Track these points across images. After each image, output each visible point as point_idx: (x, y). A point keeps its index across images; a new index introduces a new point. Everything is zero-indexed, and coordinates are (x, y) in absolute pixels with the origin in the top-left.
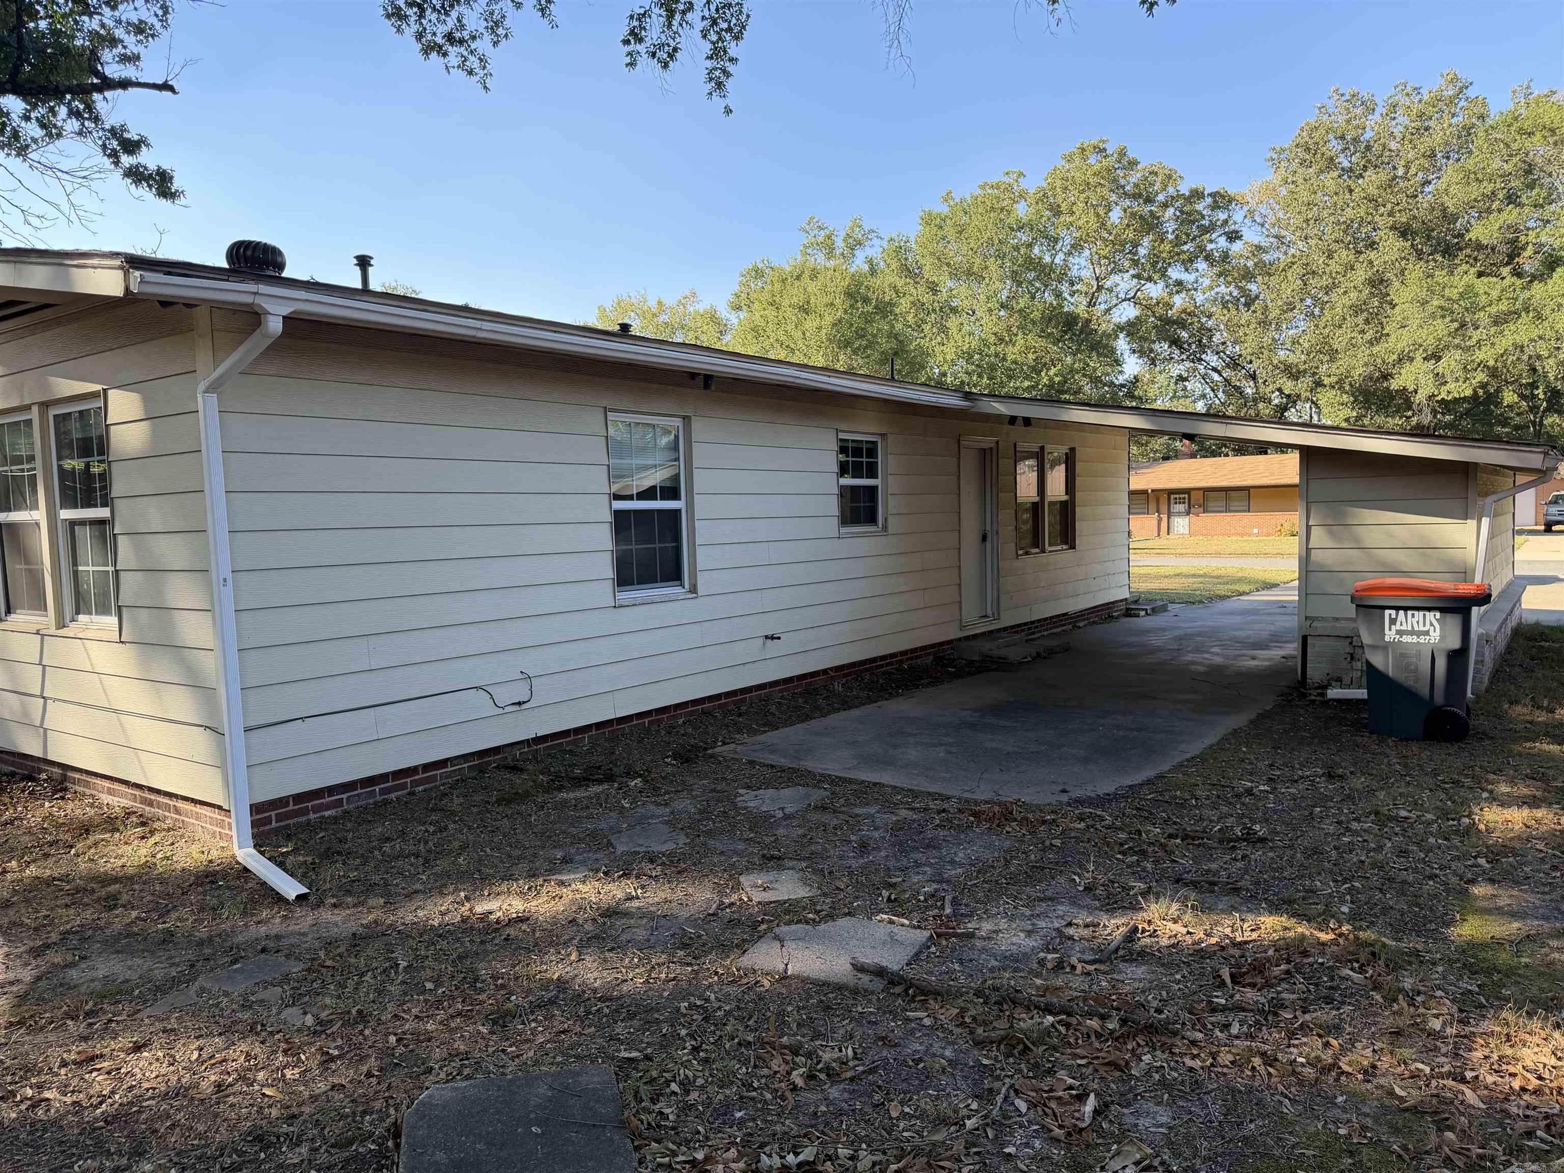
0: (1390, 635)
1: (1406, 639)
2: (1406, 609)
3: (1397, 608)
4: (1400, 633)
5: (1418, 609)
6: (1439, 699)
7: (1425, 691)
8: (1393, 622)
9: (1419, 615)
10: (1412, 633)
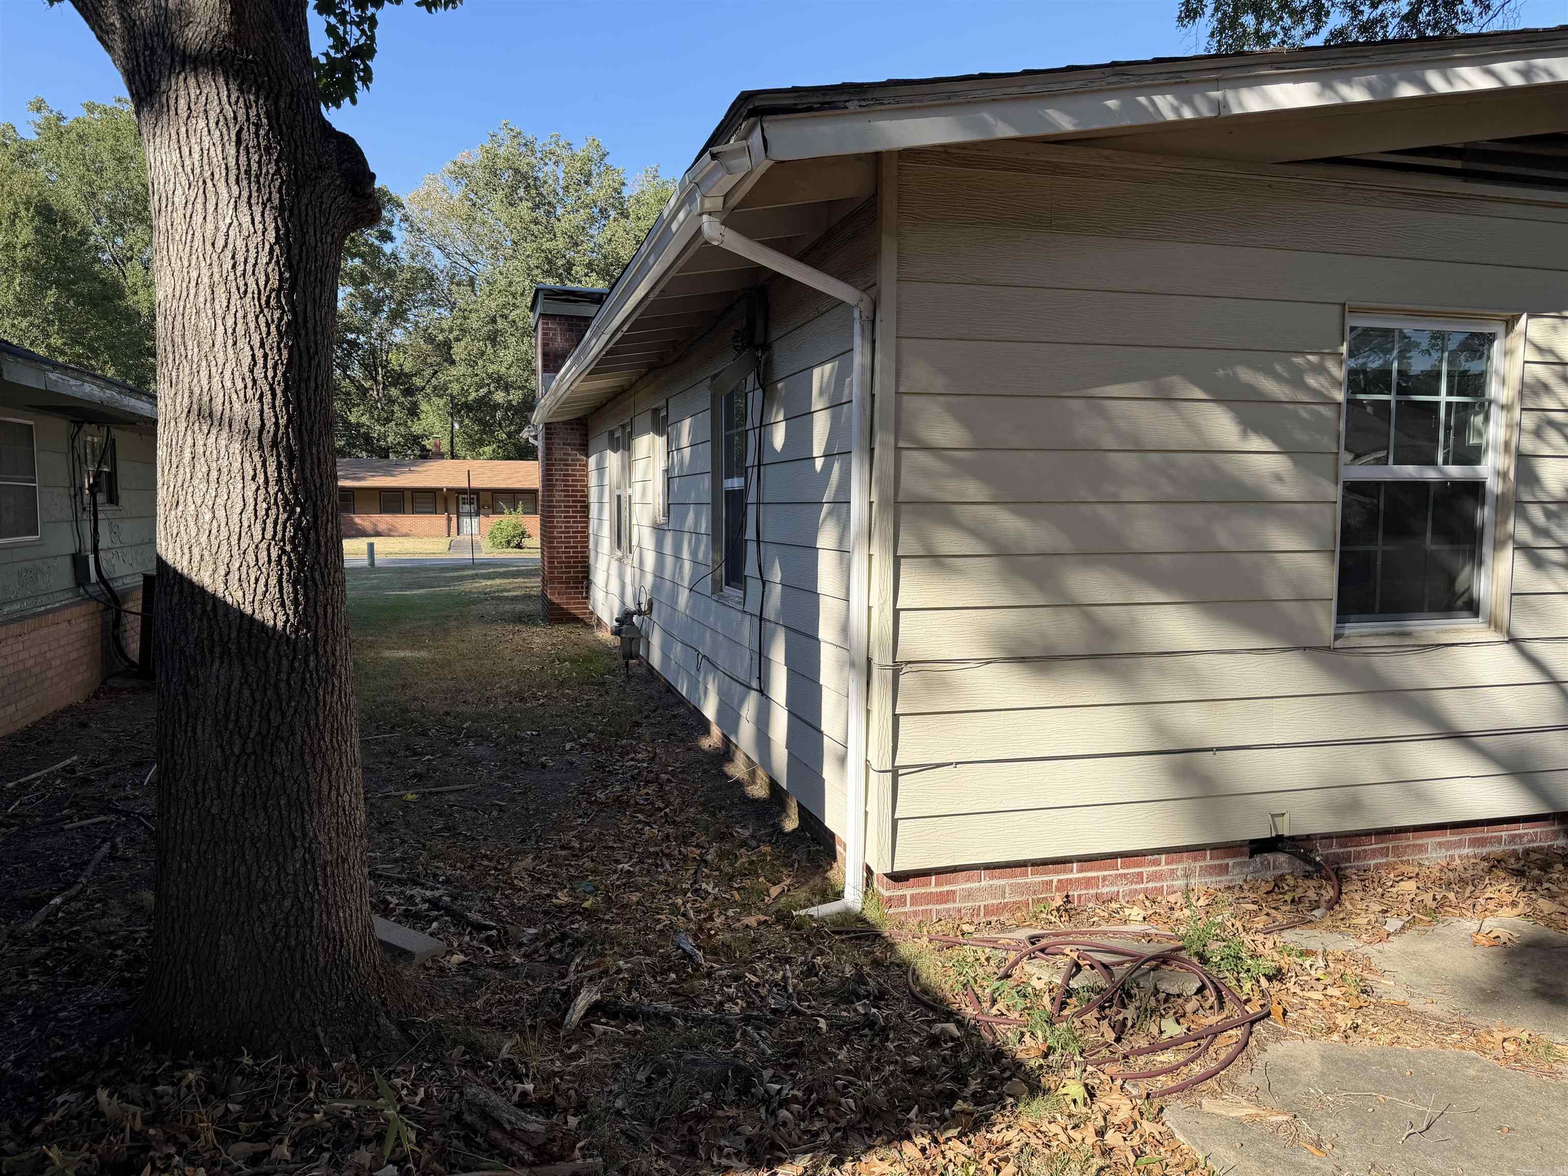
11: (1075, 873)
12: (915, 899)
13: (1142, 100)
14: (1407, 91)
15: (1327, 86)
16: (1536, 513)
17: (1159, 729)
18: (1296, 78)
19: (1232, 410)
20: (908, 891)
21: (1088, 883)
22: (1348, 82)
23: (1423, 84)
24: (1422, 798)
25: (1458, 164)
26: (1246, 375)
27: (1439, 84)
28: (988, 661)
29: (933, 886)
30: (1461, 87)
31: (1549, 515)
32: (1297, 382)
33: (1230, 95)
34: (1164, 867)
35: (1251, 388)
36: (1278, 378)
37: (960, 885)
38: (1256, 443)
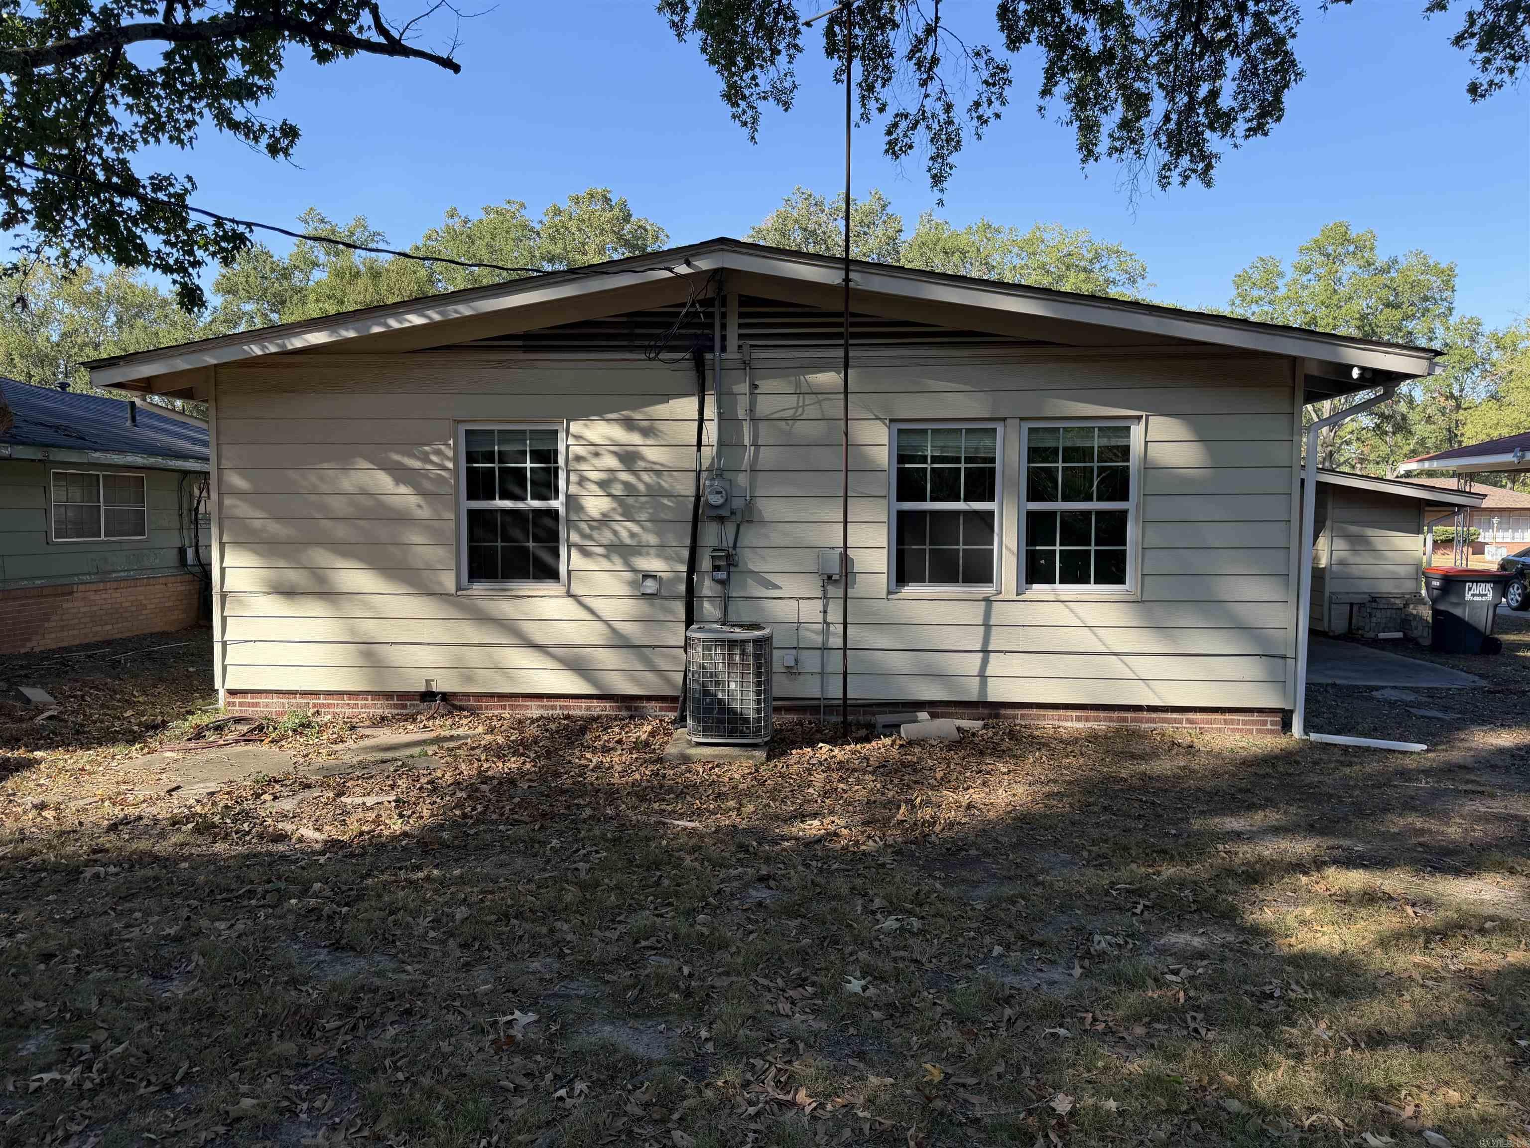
0: (1468, 597)
1: (1477, 599)
2: (1477, 582)
3: (1473, 582)
4: (1473, 595)
5: (1483, 582)
6: (1488, 632)
7: (1481, 627)
8: (1470, 589)
9: (1483, 585)
10: (1480, 595)
11: (322, 700)
12: (241, 704)
13: (246, 348)
14: (377, 329)
15: (334, 332)
16: (584, 527)
17: (353, 631)
18: (319, 330)
19: (391, 475)
20: (237, 700)
21: (329, 706)
22: (347, 330)
23: (386, 325)
24: (512, 680)
25: (520, 343)
26: (397, 457)
27: (394, 324)
28: (269, 593)
29: (249, 699)
30: (407, 325)
31: (591, 528)
32: (426, 459)
33: (286, 342)
34: (370, 702)
35: (398, 462)
36: (418, 458)
37: (263, 700)
38: (403, 489)
